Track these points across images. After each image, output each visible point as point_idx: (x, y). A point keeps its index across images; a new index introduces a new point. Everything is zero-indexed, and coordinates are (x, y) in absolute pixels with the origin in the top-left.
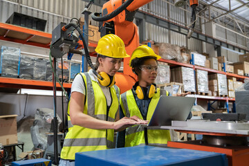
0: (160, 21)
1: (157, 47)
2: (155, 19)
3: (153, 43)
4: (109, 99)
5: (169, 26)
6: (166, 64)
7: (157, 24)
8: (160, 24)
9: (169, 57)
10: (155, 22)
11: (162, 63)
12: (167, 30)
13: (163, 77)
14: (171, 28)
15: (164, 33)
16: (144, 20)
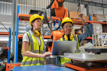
0: (97, 4)
1: (95, 16)
2: (94, 4)
3: (93, 15)
4: (40, 43)
5: (102, 6)
6: (100, 24)
7: (96, 5)
8: (97, 5)
9: (102, 21)
10: (94, 5)
11: (98, 24)
12: (102, 8)
13: (98, 30)
14: (103, 6)
15: (100, 10)
16: (88, 5)
